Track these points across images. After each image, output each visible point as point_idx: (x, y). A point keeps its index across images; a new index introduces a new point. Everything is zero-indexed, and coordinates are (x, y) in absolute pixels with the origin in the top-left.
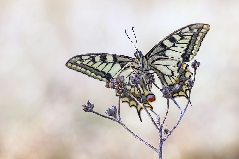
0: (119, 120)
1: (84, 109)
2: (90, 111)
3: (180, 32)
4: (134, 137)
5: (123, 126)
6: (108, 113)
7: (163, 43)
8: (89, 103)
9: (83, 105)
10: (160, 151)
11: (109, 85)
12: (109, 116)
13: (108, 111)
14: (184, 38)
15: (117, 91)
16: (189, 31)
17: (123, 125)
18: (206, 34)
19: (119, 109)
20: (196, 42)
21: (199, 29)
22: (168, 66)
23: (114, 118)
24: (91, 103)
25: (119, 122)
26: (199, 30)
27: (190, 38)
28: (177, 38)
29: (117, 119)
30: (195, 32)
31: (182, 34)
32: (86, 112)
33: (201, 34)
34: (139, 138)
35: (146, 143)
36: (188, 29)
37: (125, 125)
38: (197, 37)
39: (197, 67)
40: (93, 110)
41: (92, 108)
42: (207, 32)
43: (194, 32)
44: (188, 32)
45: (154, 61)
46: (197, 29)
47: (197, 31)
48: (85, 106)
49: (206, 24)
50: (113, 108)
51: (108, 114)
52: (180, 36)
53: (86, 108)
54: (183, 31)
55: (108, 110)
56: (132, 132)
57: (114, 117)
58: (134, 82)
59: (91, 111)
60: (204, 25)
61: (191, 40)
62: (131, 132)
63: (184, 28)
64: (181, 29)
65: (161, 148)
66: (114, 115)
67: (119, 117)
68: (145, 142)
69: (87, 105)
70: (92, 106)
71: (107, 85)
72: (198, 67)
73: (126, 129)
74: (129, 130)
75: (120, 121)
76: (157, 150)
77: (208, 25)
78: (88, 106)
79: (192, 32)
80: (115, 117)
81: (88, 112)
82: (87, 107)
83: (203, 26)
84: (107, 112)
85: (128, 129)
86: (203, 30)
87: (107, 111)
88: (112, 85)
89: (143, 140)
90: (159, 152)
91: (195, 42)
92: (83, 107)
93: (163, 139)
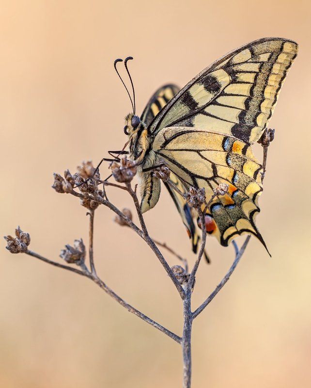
0: (90, 271)
1: (7, 245)
2: (22, 251)
3: (228, 62)
4: (126, 310)
5: (101, 286)
6: (64, 257)
7: (188, 93)
8: (18, 232)
9: (5, 237)
10: (186, 341)
11: (61, 186)
12: (69, 262)
13: (65, 251)
14: (238, 80)
15: (84, 203)
16: (250, 60)
17: (101, 284)
18: (288, 68)
19: (91, 246)
20: (266, 90)
21: (272, 54)
22: (202, 151)
23: (79, 268)
24: (25, 231)
25: (92, 278)
26: (274, 57)
27: (252, 81)
28: (223, 77)
29: (86, 269)
30: (263, 62)
31: (235, 68)
32: (12, 252)
33: (276, 68)
34: (137, 311)
35: (154, 323)
36: (246, 55)
37: (104, 284)
38: (268, 76)
39: (268, 141)
40: (29, 248)
41: (27, 244)
42: (290, 64)
43: (262, 64)
44: (246, 62)
45: (167, 142)
46: (268, 55)
47: (269, 59)
48: (9, 238)
49: (289, 41)
50: (77, 244)
51: (65, 259)
52: (230, 74)
53: (13, 244)
54: (236, 59)
55: (65, 249)
56: (121, 300)
57: (80, 265)
58: (119, 177)
59: (25, 250)
60: (285, 41)
61: (254, 85)
62: (119, 299)
63: (238, 52)
64: (232, 55)
65: (188, 333)
66: (79, 260)
67: (92, 264)
68: (152, 321)
69: (14, 236)
70: (27, 239)
71: (57, 186)
72: (271, 140)
73: (106, 291)
74: (115, 295)
75: (93, 274)
76: (179, 338)
77: (294, 42)
78: (17, 239)
79: (256, 62)
80: (82, 264)
81: (18, 252)
82: (14, 241)
83: (283, 44)
84: (64, 254)
85: (113, 293)
86: (282, 58)
87: (62, 252)
88: (70, 185)
89: (146, 317)
90: (182, 342)
91: (263, 92)
92: (7, 242)
93: (193, 314)
